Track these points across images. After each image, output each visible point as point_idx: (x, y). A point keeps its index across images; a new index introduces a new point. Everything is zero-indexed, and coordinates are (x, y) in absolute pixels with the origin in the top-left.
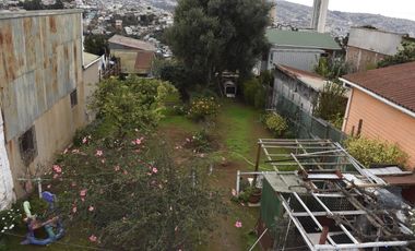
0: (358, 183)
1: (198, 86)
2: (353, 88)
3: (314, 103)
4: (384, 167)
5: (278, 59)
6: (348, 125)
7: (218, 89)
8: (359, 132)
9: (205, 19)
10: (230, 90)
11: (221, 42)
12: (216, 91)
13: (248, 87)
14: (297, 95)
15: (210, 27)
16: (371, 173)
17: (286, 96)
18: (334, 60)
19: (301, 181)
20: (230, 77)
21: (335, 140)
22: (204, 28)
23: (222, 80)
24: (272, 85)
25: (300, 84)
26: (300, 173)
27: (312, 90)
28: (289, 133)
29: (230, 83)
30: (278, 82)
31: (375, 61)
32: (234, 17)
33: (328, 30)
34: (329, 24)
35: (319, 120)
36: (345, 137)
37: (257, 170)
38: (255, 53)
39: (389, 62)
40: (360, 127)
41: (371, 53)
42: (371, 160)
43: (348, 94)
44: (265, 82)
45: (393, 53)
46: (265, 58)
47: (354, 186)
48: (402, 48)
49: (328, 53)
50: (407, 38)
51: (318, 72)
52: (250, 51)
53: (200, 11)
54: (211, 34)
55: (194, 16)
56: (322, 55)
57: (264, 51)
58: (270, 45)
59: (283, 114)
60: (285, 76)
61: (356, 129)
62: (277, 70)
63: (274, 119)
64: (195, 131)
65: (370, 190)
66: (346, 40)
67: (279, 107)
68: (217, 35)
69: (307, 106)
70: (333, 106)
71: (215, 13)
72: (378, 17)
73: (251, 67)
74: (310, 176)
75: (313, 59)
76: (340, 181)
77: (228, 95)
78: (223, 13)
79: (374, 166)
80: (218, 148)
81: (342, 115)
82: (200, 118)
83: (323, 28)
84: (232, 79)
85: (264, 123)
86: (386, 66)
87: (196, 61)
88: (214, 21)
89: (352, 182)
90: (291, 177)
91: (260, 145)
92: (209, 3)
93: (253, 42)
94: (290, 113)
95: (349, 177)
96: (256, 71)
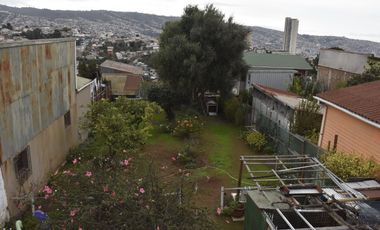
0: (338, 197)
1: (183, 106)
2: (327, 106)
3: (291, 120)
4: (362, 180)
5: (255, 79)
6: (324, 140)
7: (201, 108)
8: (335, 147)
9: (188, 45)
10: (212, 109)
11: (203, 65)
12: (199, 110)
13: (228, 106)
14: (274, 113)
15: (193, 52)
16: (350, 187)
17: (264, 113)
18: (306, 79)
19: (283, 197)
20: (211, 97)
21: (313, 155)
22: (187, 53)
23: (205, 100)
24: (251, 104)
25: (277, 102)
26: (282, 189)
27: (288, 108)
28: (268, 148)
29: (212, 102)
30: (257, 101)
31: (344, 79)
32: (215, 43)
33: (299, 51)
34: (299, 47)
35: (297, 136)
36: (322, 151)
37: (239, 186)
38: (235, 74)
39: (357, 80)
40: (336, 142)
41: (340, 72)
42: (349, 174)
43: (322, 111)
44: (244, 102)
45: (361, 71)
46: (243, 79)
47: (334, 200)
48: (369, 67)
49: (301, 73)
50: (372, 58)
51: (292, 91)
52: (230, 72)
53: (183, 38)
54: (193, 58)
55: (178, 43)
56: (296, 75)
57: (242, 72)
58: (248, 67)
59: (262, 130)
60: (263, 96)
61: (332, 144)
62: (255, 90)
63: (254, 136)
64: (180, 148)
65: (350, 204)
66: (316, 61)
67: (258, 124)
68: (199, 59)
69: (285, 123)
70: (308, 123)
71: (197, 39)
72: (343, 40)
73: (231, 87)
74: (292, 192)
75: (287, 79)
76: (321, 195)
77: (211, 114)
78: (204, 39)
79: (352, 180)
80: (202, 164)
81: (318, 131)
82: (185, 136)
83: (294, 50)
84: (214, 99)
85: (244, 139)
86: (355, 84)
87: (181, 83)
88: (196, 46)
89: (333, 197)
90: (274, 193)
91: (242, 162)
92: (192, 31)
93: (233, 64)
94: (269, 129)
95: (329, 192)
96: (235, 91)
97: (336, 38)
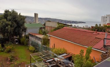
1: (7, 42)
2: (50, 36)
3: (41, 42)
4: (63, 54)
6: (51, 45)
7: (13, 42)
8: (54, 47)
9: (7, 22)
11: (13, 28)
13: (22, 40)
14: (36, 40)
15: (9, 25)
16: (60, 56)
17: (33, 41)
18: (43, 30)
19: (45, 63)
20: (16, 38)
21: (49, 50)
22: (7, 25)
23: (14, 39)
24: (28, 38)
25: (36, 37)
26: (44, 61)
27: (40, 38)
28: (36, 50)
29: (16, 39)
30: (30, 37)
31: (53, 29)
32: (16, 21)
34: (39, 21)
35: (44, 46)
36: (51, 49)
37: (31, 63)
38: (23, 30)
39: (56, 29)
40: (54, 46)
41: (51, 27)
42: (59, 53)
43: (49, 38)
44: (27, 38)
45: (56, 27)
46: (25, 32)
47: (58, 61)
48: (58, 25)
49: (41, 28)
50: (58, 23)
51: (40, 33)
52: (21, 30)
53: (5, 20)
54: (9, 26)
55: (3, 22)
56: (40, 29)
57: (25, 30)
58: (27, 28)
59: (33, 46)
60: (32, 36)
62: (30, 34)
63: (31, 48)
65: (62, 61)
66: (45, 25)
67: (32, 44)
68: (11, 26)
70: (46, 42)
71: (10, 20)
72: (50, 18)
73: (22, 34)
74: (47, 61)
75: (38, 30)
76: (54, 61)
77: (16, 43)
78: (12, 20)
79: (60, 54)
80: (17, 59)
81: (49, 43)
82: (9, 51)
83: (37, 22)
84: (17, 38)
85: (28, 49)
87: (6, 35)
88: (10, 23)
89: (57, 60)
90: (42, 63)
91: (31, 56)
92: (8, 18)
93: (22, 27)
94: (35, 45)
95: (56, 59)
96: (23, 35)
97: (48, 18)
